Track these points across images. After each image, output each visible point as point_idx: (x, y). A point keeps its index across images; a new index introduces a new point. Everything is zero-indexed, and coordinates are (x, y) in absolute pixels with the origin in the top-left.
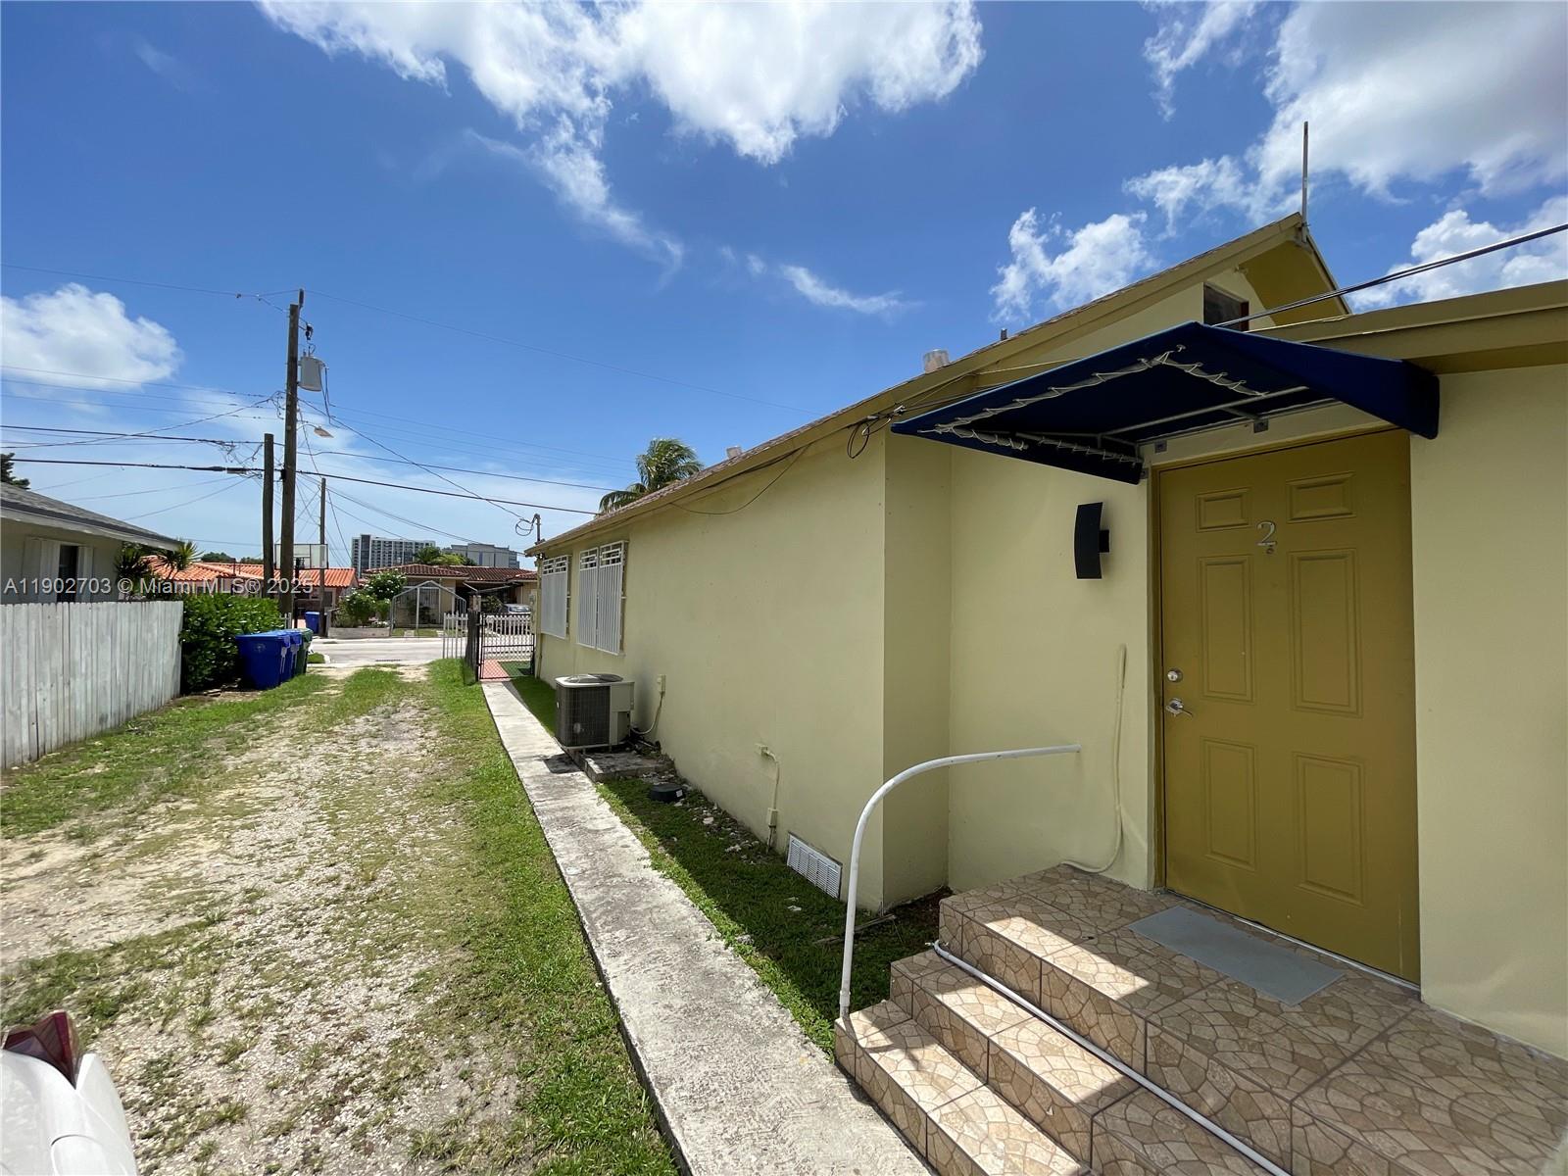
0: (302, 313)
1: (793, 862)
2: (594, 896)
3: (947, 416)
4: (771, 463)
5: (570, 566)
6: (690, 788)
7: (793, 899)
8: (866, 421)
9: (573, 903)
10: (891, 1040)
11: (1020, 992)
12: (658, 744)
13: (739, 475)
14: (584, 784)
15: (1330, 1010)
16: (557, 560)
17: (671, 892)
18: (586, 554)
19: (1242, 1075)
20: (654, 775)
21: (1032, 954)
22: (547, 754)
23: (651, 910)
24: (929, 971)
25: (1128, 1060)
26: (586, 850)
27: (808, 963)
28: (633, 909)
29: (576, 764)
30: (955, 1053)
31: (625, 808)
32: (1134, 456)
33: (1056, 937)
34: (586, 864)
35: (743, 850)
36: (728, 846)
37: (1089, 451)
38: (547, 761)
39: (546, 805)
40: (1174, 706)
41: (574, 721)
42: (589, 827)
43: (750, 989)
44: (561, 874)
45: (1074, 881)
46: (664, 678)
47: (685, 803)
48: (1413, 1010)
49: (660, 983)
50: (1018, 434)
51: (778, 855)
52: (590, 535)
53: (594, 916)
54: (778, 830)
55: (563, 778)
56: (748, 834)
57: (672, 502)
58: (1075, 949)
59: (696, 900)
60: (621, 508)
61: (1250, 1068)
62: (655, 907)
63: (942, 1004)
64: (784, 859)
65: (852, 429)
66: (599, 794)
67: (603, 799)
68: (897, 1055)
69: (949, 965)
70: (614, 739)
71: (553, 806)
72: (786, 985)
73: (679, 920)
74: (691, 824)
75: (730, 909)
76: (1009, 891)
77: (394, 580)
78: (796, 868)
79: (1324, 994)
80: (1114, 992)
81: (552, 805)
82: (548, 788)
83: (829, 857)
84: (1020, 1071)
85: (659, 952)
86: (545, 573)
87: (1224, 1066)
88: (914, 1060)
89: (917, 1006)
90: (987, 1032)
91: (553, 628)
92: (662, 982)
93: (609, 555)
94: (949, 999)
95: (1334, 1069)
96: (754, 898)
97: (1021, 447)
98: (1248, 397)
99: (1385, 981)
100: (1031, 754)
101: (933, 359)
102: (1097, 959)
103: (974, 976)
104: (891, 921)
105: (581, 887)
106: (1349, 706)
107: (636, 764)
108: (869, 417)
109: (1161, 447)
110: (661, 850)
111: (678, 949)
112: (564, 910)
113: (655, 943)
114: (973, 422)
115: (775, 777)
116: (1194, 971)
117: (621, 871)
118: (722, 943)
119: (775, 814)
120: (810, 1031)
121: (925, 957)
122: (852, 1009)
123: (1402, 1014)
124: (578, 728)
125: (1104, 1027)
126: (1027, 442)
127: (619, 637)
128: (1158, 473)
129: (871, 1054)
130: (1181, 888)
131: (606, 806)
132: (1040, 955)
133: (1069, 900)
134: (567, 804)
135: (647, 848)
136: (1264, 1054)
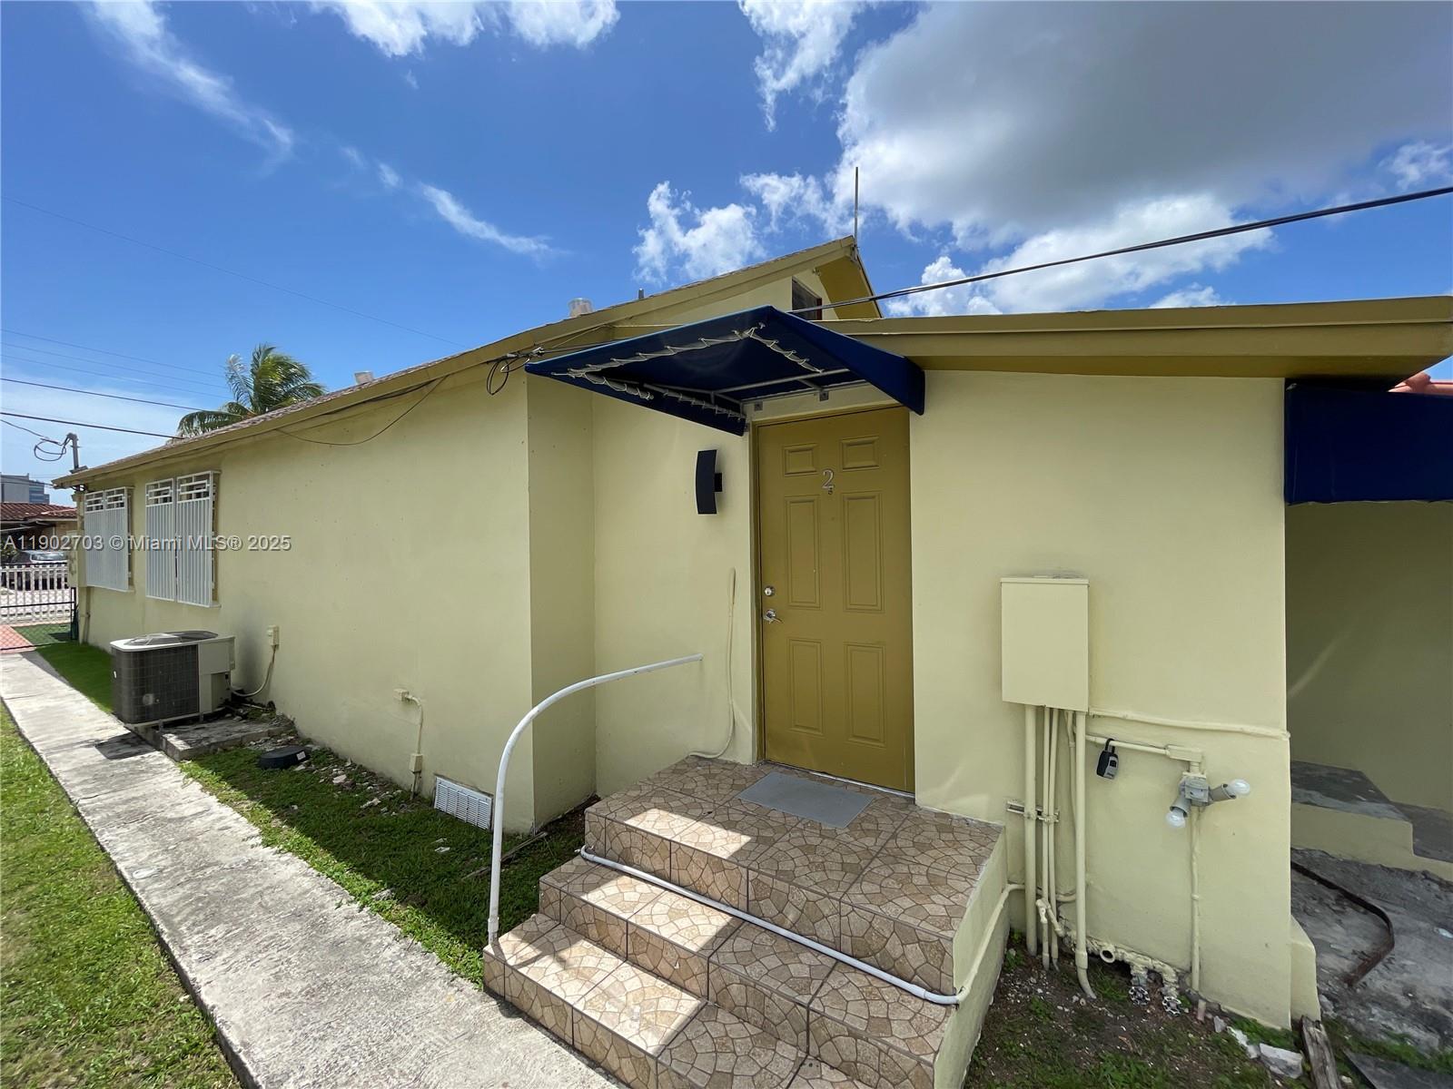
1: (441, 804)
2: (176, 896)
3: (579, 361)
4: (403, 392)
5: (130, 501)
6: (315, 748)
7: (441, 840)
8: (505, 359)
9: (145, 912)
10: (540, 950)
11: (654, 873)
12: (271, 704)
13: (364, 402)
14: (161, 766)
15: (865, 825)
16: (109, 494)
17: (289, 867)
18: (156, 486)
19: (812, 891)
20: (266, 741)
21: (663, 839)
22: (99, 738)
23: (261, 894)
24: (575, 876)
25: (735, 904)
26: (164, 843)
27: (456, 900)
28: (235, 898)
29: (148, 743)
30: (600, 943)
31: (225, 784)
32: (739, 412)
33: (683, 819)
34: (164, 861)
35: (383, 803)
36: (363, 802)
37: (704, 405)
38: (100, 745)
39: (99, 800)
40: (769, 616)
41: (143, 692)
42: (169, 816)
43: (389, 945)
44: (124, 881)
45: (699, 768)
46: (276, 631)
47: (309, 764)
48: (911, 812)
49: (273, 971)
50: (646, 386)
51: (424, 799)
52: (159, 464)
53: (177, 920)
54: (423, 774)
55: (127, 763)
56: (389, 784)
57: (279, 429)
58: (699, 824)
59: (321, 868)
60: (210, 432)
61: (816, 884)
62: (268, 888)
63: (587, 903)
64: (431, 803)
65: (493, 364)
66: (185, 774)
67: (191, 779)
68: (547, 961)
69: (593, 865)
70: (206, 704)
71: (107, 801)
72: (432, 930)
73: (300, 895)
74: (317, 787)
75: (366, 870)
76: (646, 788)
78: (444, 809)
79: (863, 815)
80: (726, 852)
81: (106, 798)
82: (103, 778)
83: (480, 791)
84: (654, 941)
85: (272, 937)
86: (91, 509)
87: (799, 887)
88: (562, 961)
89: (564, 910)
90: (625, 916)
91: (106, 578)
92: (277, 969)
93: (191, 488)
94: (593, 897)
95: (866, 868)
96: (395, 850)
97: (648, 397)
98: (811, 372)
99: (897, 796)
100: (662, 667)
101: (577, 307)
102: (713, 828)
103: (616, 870)
104: (542, 838)
105: (156, 890)
106: (876, 605)
107: (240, 731)
108: (509, 355)
109: (758, 407)
110: (276, 823)
111: (299, 927)
112: (134, 922)
113: (265, 931)
114: (603, 370)
115: (418, 720)
116: (782, 821)
117: (218, 858)
118: (356, 906)
119: (419, 760)
120: (458, 967)
121: (572, 864)
122: (500, 933)
123: (905, 816)
124: (150, 699)
125: (718, 883)
126: (652, 392)
127: (211, 585)
128: (758, 428)
129: (520, 970)
130: (776, 758)
131: (197, 786)
132: (669, 838)
133: (694, 785)
134: (134, 795)
135: (256, 825)
136: (824, 871)
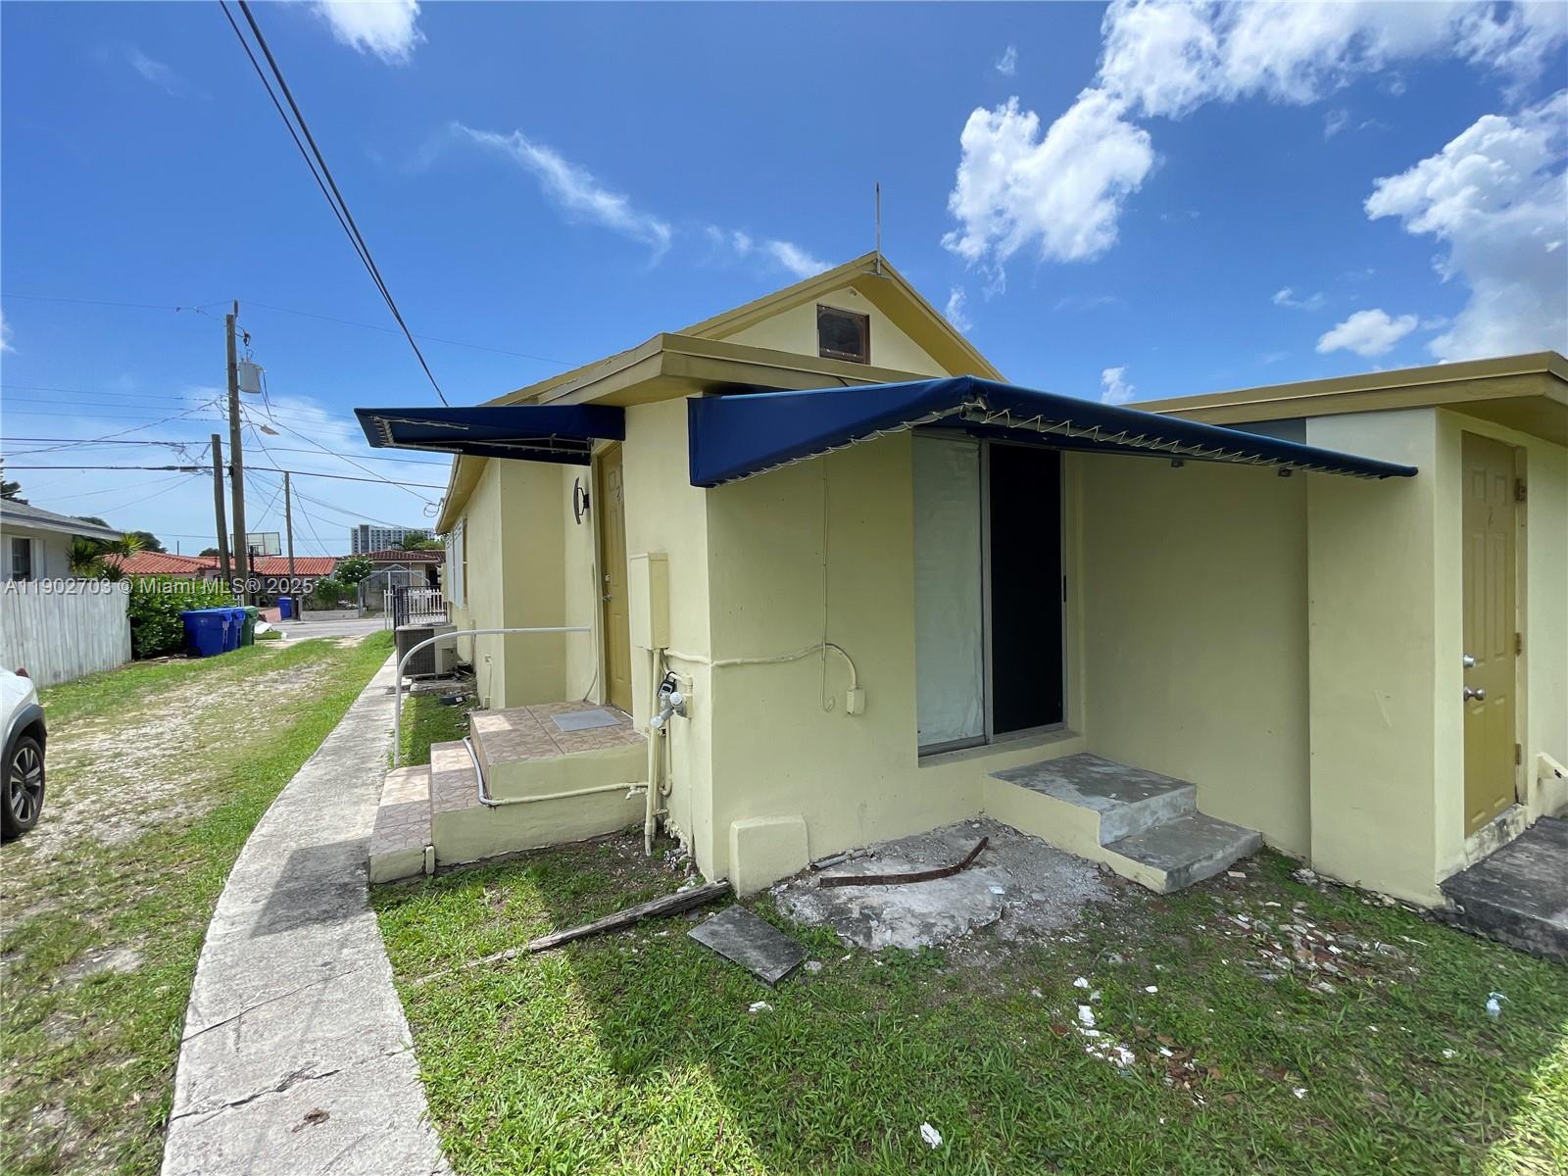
0: (237, 322)
32: (583, 449)
38: (391, 688)
67: (402, 705)
70: (439, 670)
77: (362, 565)
107: (447, 685)
127: (464, 595)
128: (600, 458)
